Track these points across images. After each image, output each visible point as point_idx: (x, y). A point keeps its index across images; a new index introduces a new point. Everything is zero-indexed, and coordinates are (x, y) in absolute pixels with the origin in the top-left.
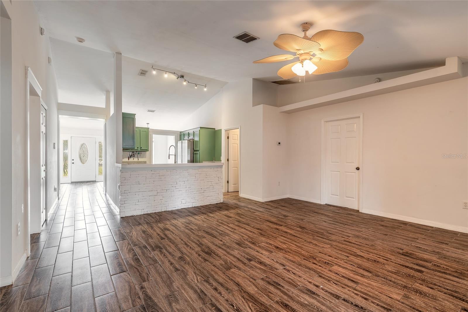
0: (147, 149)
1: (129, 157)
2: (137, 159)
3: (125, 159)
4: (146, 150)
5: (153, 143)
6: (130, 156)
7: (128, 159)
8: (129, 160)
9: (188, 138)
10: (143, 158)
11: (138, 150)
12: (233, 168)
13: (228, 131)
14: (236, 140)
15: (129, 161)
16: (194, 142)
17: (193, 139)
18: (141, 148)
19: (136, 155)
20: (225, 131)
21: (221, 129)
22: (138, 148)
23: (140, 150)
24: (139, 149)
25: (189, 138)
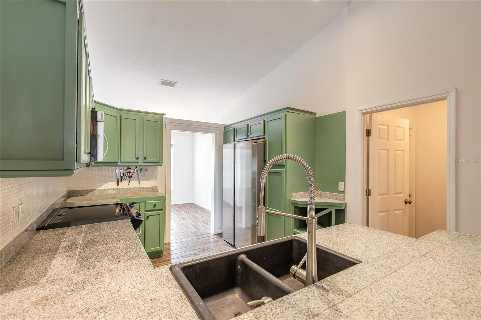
0: (158, 161)
1: (120, 179)
2: (137, 182)
3: (109, 183)
4: (158, 163)
5: (172, 149)
6: (121, 177)
7: (116, 183)
8: (118, 185)
9: (246, 137)
10: (149, 179)
11: (138, 163)
12: (380, 214)
13: (368, 116)
14: (385, 139)
15: (119, 187)
16: (265, 144)
17: (264, 138)
18: (145, 158)
19: (135, 175)
20: (360, 115)
21: (345, 112)
22: (138, 158)
23: (143, 163)
24: (140, 161)
25: (250, 136)
